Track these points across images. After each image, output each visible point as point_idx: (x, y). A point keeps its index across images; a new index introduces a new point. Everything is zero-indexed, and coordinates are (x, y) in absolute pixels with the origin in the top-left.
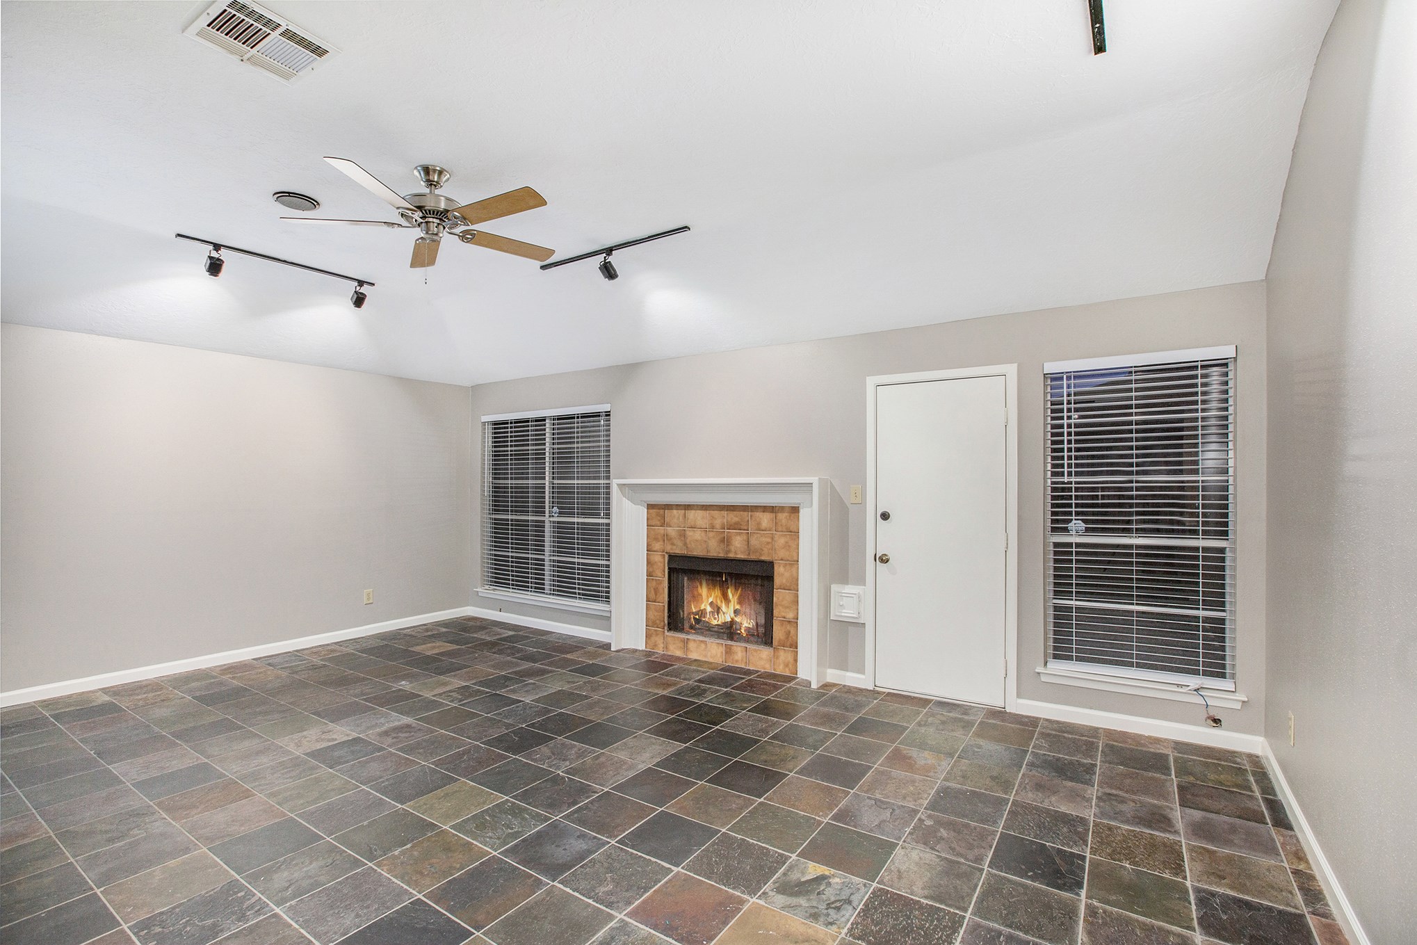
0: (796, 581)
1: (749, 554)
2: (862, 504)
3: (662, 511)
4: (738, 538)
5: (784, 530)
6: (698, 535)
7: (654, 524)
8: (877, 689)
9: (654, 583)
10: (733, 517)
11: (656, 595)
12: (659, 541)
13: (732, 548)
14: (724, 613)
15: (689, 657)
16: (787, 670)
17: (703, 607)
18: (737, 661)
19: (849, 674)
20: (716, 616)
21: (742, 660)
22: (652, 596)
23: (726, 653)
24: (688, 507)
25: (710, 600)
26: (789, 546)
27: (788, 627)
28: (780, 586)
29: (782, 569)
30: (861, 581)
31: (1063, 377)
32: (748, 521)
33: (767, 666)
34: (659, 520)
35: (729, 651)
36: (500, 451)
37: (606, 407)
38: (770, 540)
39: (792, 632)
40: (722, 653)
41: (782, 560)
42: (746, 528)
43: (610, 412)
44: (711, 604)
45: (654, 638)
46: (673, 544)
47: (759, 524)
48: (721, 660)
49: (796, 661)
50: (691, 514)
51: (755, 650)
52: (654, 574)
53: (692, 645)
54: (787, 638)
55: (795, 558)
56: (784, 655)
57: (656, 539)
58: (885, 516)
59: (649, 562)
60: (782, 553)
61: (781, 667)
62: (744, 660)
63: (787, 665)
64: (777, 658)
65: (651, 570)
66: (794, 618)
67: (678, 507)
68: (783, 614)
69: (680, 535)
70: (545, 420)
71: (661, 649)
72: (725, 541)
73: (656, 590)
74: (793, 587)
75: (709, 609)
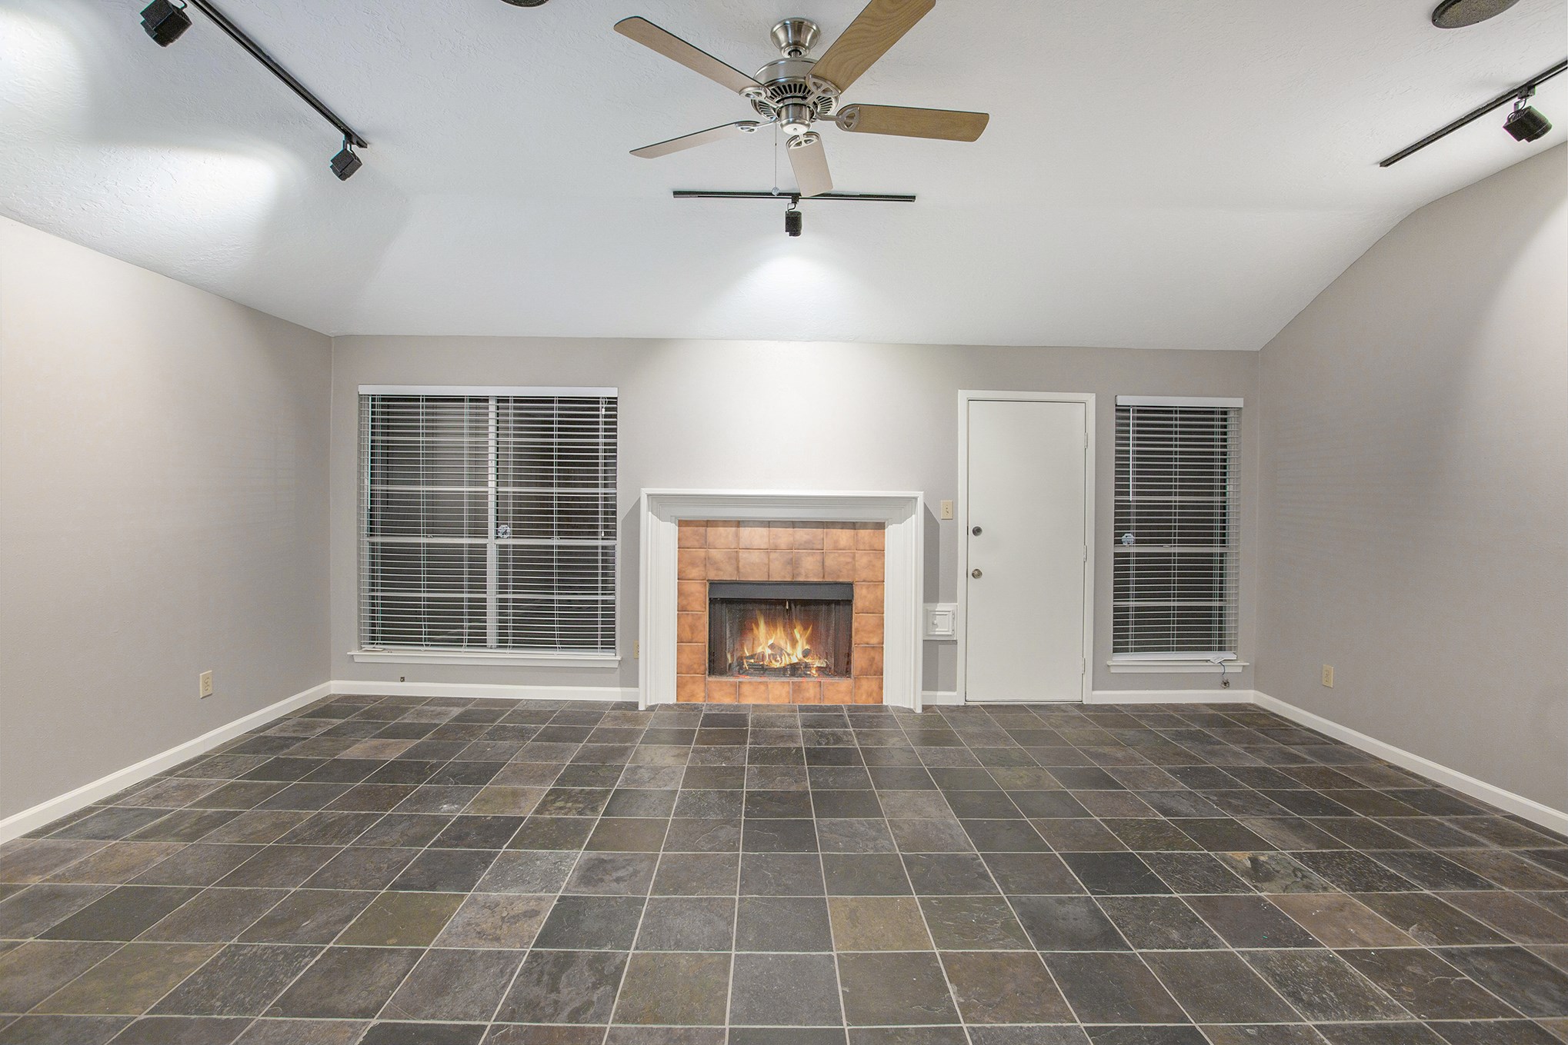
0: (880, 602)
1: (824, 576)
2: (953, 519)
3: (702, 530)
4: (810, 559)
5: (867, 548)
6: (755, 557)
7: (689, 545)
8: (968, 703)
9: (690, 620)
10: (802, 534)
11: (692, 633)
12: (698, 566)
13: (803, 571)
14: (789, 655)
15: (743, 703)
16: (871, 699)
17: (759, 650)
18: (808, 699)
19: (939, 693)
20: (779, 659)
21: (815, 697)
22: (687, 634)
23: (794, 691)
24: (739, 523)
25: (770, 642)
26: (874, 566)
27: (872, 653)
28: (863, 610)
29: (864, 591)
30: (953, 598)
31: (1129, 410)
32: (823, 539)
33: (847, 699)
34: (698, 541)
35: (797, 689)
36: (393, 442)
37: (612, 392)
38: (850, 560)
39: (877, 658)
40: (789, 692)
41: (864, 581)
42: (820, 547)
43: (616, 398)
44: (772, 647)
45: (689, 688)
46: (718, 569)
47: (836, 542)
48: (787, 701)
49: (881, 688)
50: (745, 532)
51: (832, 684)
52: (689, 608)
53: (746, 689)
54: (871, 665)
55: (881, 579)
56: (868, 684)
57: (693, 564)
58: (977, 531)
59: (681, 593)
60: (864, 574)
61: (864, 697)
62: (818, 696)
63: (870, 695)
64: (859, 688)
65: (685, 602)
66: (879, 644)
67: (726, 523)
68: (866, 640)
69: (729, 558)
70: (487, 401)
71: (701, 699)
72: (794, 563)
73: (693, 628)
74: (877, 609)
75: (768, 651)
